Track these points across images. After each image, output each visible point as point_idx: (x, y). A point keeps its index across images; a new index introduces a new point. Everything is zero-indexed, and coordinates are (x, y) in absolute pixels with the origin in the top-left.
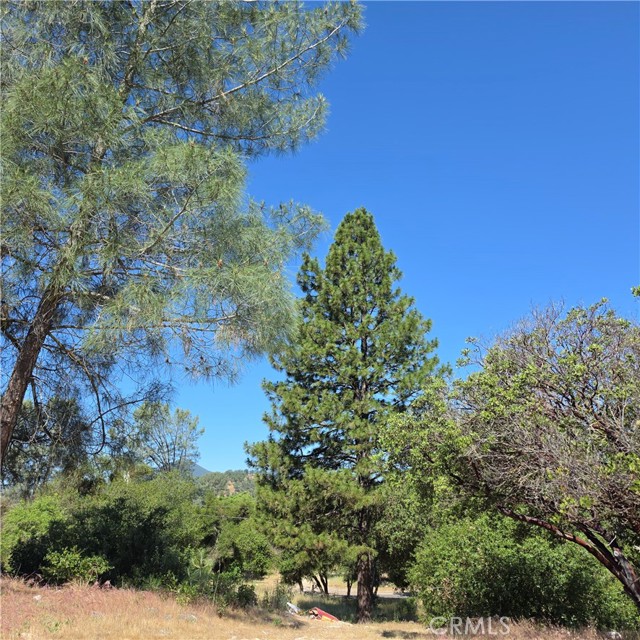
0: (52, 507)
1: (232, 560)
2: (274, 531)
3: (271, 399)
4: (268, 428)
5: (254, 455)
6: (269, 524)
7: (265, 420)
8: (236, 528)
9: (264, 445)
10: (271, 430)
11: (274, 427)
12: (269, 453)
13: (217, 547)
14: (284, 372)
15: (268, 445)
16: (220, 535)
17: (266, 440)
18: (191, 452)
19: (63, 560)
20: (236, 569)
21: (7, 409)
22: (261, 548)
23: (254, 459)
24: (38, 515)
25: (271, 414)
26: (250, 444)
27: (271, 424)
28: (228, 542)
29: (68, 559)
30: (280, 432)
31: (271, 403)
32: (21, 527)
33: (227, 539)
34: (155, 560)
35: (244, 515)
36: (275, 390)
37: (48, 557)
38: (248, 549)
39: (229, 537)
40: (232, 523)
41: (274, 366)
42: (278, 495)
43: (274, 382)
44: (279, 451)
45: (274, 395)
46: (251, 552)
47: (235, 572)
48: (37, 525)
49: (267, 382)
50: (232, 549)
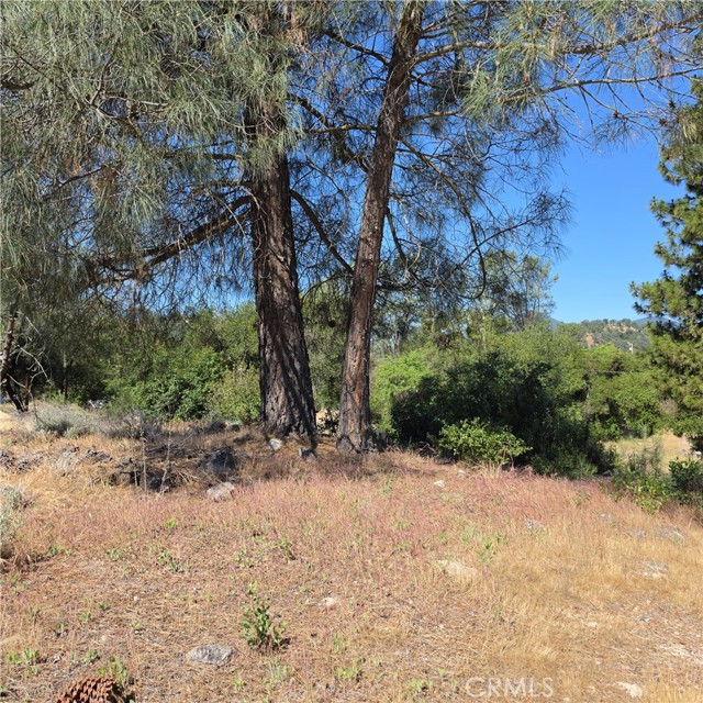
0: (417, 362)
1: (608, 417)
2: (682, 389)
3: (664, 224)
4: (664, 262)
5: (644, 298)
6: (673, 382)
7: (659, 253)
8: (609, 383)
9: (659, 285)
10: (667, 265)
11: (671, 260)
12: (668, 295)
13: (588, 402)
14: (683, 185)
15: (665, 285)
16: (591, 390)
17: (661, 278)
18: (545, 301)
19: (464, 436)
20: (613, 426)
21: (367, 242)
22: (648, 407)
23: (645, 304)
24: (406, 370)
25: (666, 243)
26: (638, 284)
27: (667, 257)
28: (601, 397)
29: (470, 433)
30: (679, 266)
31: (665, 229)
32: (392, 381)
33: (600, 395)
34: (546, 424)
35: (618, 369)
36: (671, 212)
37: (445, 431)
38: (632, 406)
39: (602, 392)
40: (604, 378)
41: (668, 179)
42: (685, 346)
43: (668, 200)
44: (680, 291)
45: (668, 218)
46: (635, 410)
47: (613, 429)
48: (406, 379)
49: (658, 202)
50: (607, 405)
